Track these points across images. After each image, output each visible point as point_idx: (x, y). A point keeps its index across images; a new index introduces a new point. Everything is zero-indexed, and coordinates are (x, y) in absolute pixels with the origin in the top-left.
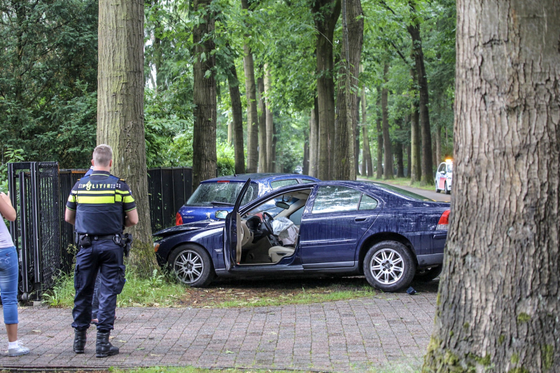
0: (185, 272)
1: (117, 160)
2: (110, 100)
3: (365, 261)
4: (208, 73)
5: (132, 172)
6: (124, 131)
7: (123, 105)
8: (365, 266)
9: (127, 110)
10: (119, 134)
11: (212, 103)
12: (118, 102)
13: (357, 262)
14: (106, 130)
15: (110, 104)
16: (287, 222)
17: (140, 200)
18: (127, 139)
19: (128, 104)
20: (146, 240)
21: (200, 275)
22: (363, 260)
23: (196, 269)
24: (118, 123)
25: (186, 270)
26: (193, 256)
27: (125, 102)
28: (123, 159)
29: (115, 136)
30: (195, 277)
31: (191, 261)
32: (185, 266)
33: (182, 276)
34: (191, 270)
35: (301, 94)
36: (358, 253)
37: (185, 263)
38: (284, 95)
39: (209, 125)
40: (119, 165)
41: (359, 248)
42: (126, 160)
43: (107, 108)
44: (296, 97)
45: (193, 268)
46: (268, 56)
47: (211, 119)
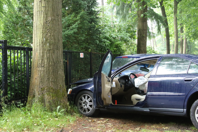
0: (84, 107)
1: (41, 40)
2: (38, 4)
3: (191, 110)
4: (142, 15)
5: (50, 47)
6: (46, 22)
7: (45, 7)
8: (191, 114)
9: (48, 10)
10: (42, 24)
11: (145, 29)
12: (43, 5)
13: (185, 110)
14: (36, 22)
15: (38, 6)
16: (144, 79)
17: (54, 64)
18: (47, 28)
19: (48, 7)
20: (58, 87)
21: (91, 109)
22: (190, 109)
23: (89, 105)
24: (42, 18)
25: (84, 106)
26: (88, 97)
27: (47, 5)
28: (44, 39)
29: (41, 26)
30: (89, 110)
31: (87, 101)
32: (84, 103)
33: (82, 109)
34: (87, 106)
35: (195, 33)
36: (186, 103)
37: (84, 101)
38: (189, 34)
39: (143, 38)
40: (42, 43)
41: (187, 100)
42: (47, 40)
43: (37, 9)
44: (193, 35)
45: (88, 105)
46: (183, 20)
47: (144, 35)
